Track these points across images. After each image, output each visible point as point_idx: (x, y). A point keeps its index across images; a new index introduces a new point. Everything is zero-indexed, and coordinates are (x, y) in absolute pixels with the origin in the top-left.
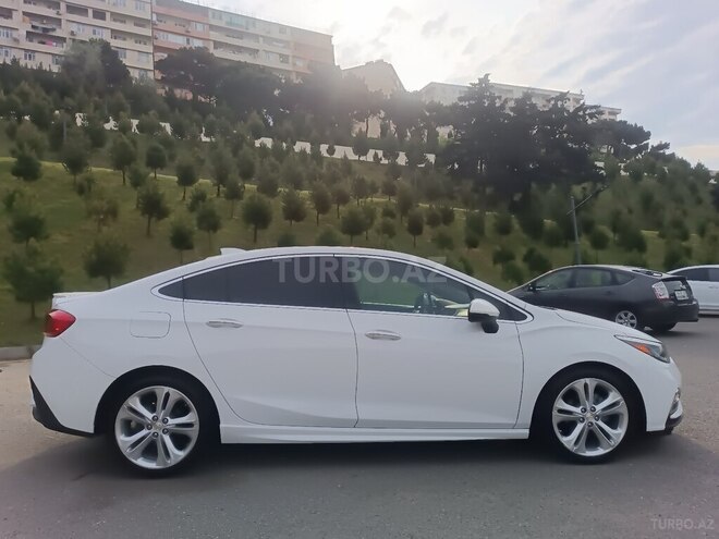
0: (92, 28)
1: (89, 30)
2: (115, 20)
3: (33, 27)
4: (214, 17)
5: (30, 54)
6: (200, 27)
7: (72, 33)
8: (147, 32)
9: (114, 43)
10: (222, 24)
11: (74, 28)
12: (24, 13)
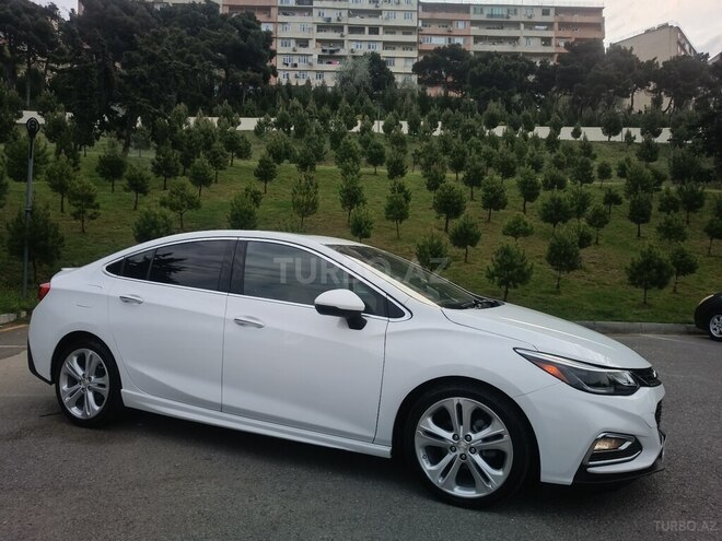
0: (367, 44)
1: (365, 46)
2: (387, 33)
3: (323, 51)
4: (475, 13)
5: (320, 74)
6: (461, 25)
7: (352, 51)
8: (413, 38)
9: (384, 54)
10: (483, 17)
11: (353, 46)
12: (317, 40)
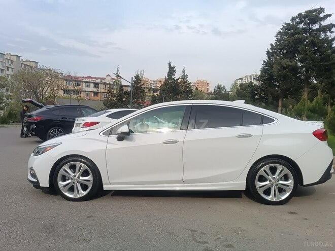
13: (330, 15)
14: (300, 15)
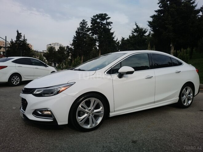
13: (110, 18)
14: (97, 15)
